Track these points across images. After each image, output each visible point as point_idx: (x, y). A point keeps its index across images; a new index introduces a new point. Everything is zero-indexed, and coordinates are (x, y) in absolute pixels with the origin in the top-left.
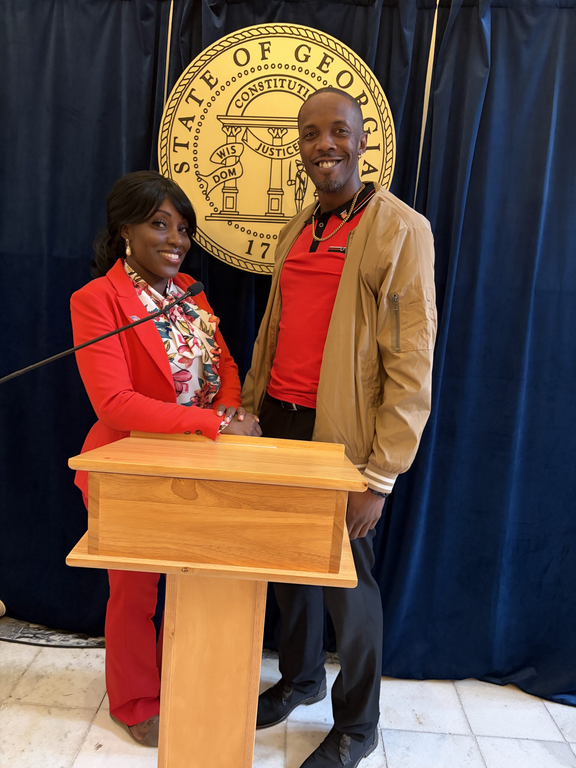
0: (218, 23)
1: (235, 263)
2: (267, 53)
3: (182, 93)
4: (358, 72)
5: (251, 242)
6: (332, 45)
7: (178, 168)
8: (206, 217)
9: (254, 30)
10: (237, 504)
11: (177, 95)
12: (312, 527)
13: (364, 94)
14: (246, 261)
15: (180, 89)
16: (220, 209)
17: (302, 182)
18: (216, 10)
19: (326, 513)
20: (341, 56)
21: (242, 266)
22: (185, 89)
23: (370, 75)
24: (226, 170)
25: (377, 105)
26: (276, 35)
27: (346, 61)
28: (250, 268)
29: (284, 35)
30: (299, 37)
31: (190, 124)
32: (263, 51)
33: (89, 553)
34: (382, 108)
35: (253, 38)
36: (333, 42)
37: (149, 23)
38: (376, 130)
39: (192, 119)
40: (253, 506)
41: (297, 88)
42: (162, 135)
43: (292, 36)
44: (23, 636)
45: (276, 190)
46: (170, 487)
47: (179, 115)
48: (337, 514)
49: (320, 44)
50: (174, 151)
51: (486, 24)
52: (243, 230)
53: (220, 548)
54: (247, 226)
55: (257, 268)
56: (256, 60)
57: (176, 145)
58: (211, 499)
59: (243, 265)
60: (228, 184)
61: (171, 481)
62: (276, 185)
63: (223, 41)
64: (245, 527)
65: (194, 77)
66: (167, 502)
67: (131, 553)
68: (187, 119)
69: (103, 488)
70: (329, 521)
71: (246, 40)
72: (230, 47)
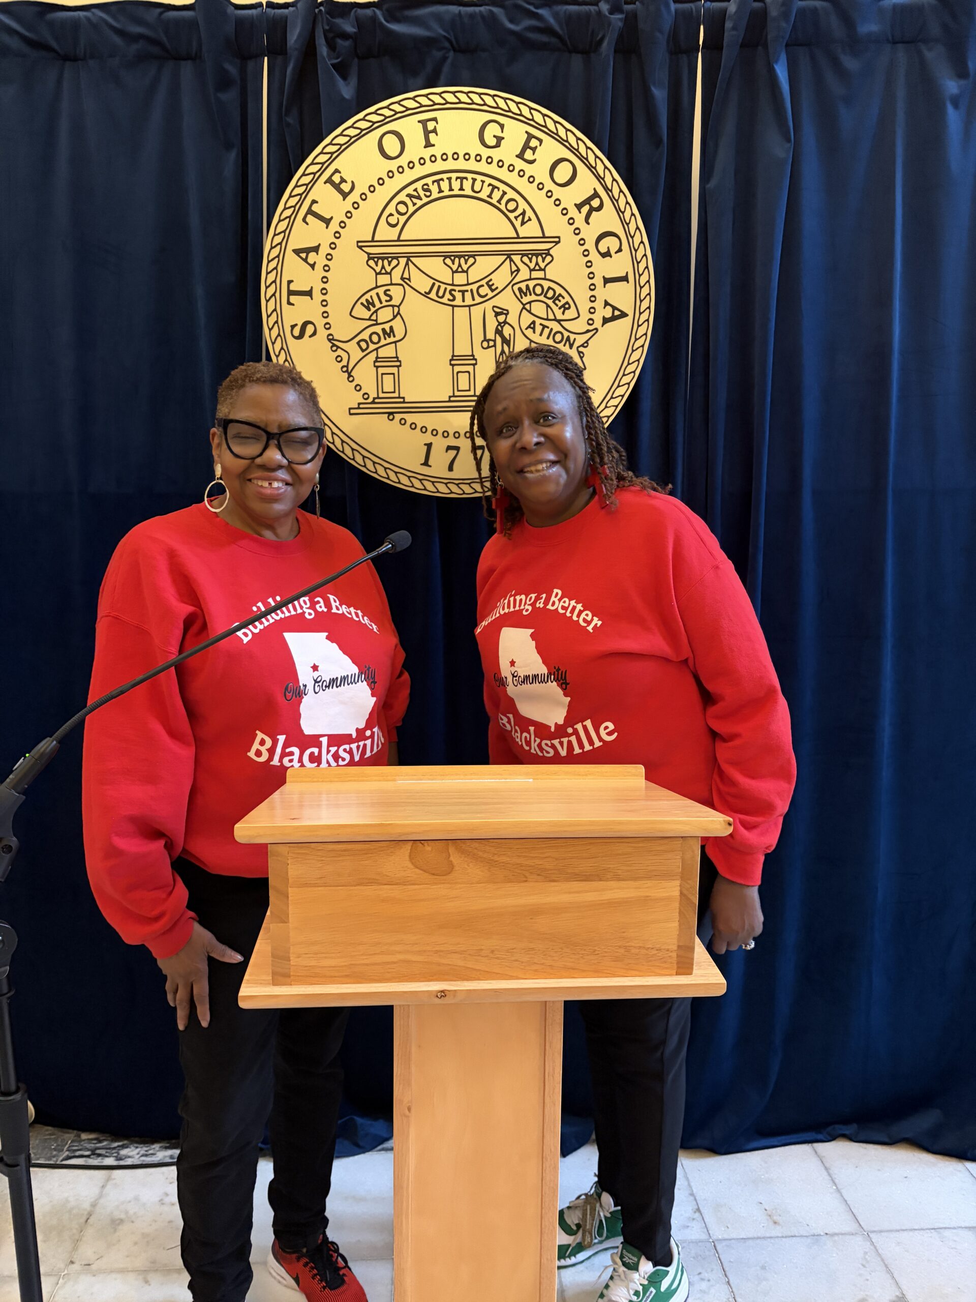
0: (347, 91)
1: (404, 483)
2: (432, 136)
3: (296, 209)
4: (584, 159)
5: (429, 446)
6: (538, 118)
7: (297, 332)
8: (350, 409)
9: (408, 100)
10: (520, 875)
11: (288, 213)
12: (645, 902)
13: (596, 195)
14: (423, 478)
15: (293, 201)
16: (373, 395)
17: (506, 341)
18: (342, 70)
19: (666, 876)
20: (554, 135)
21: (417, 487)
22: (301, 202)
23: (603, 164)
24: (378, 329)
25: (619, 211)
26: (446, 106)
27: (563, 142)
28: (430, 489)
29: (458, 106)
30: (481, 108)
31: (312, 258)
32: (427, 133)
33: (275, 983)
34: (627, 215)
35: (407, 113)
36: (540, 112)
37: (230, 97)
38: (620, 250)
39: (316, 249)
40: (547, 876)
41: (487, 190)
42: (266, 278)
43: (470, 107)
44: (73, 1155)
45: (462, 357)
46: (407, 858)
47: (294, 243)
48: (684, 877)
49: (518, 117)
50: (289, 303)
51: (781, 71)
52: (413, 426)
53: (496, 952)
54: (420, 419)
55: (442, 488)
56: (415, 148)
57: (291, 293)
58: (476, 871)
59: (417, 484)
60: (383, 353)
61: (409, 846)
62: (463, 349)
63: (359, 120)
64: (535, 912)
65: (314, 182)
66: (403, 882)
67: (347, 976)
68: (308, 250)
69: (294, 870)
70: (672, 888)
71: (396, 117)
72: (370, 130)
